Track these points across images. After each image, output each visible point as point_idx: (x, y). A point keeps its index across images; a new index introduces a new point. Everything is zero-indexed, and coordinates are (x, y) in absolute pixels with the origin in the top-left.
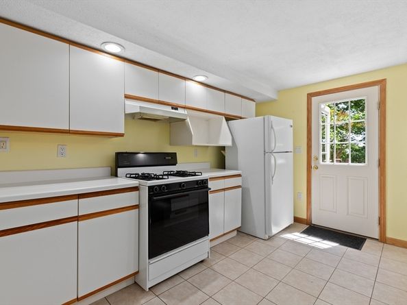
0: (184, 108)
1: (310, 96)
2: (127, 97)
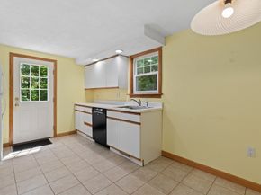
1: (12, 55)
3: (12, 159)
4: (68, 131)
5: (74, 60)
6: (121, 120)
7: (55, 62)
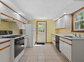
0: (16, 20)
1: (37, 21)
2: (1, 13)
3: (36, 46)
4: (50, 42)
5: (52, 20)
6: (64, 42)
7: (46, 21)
